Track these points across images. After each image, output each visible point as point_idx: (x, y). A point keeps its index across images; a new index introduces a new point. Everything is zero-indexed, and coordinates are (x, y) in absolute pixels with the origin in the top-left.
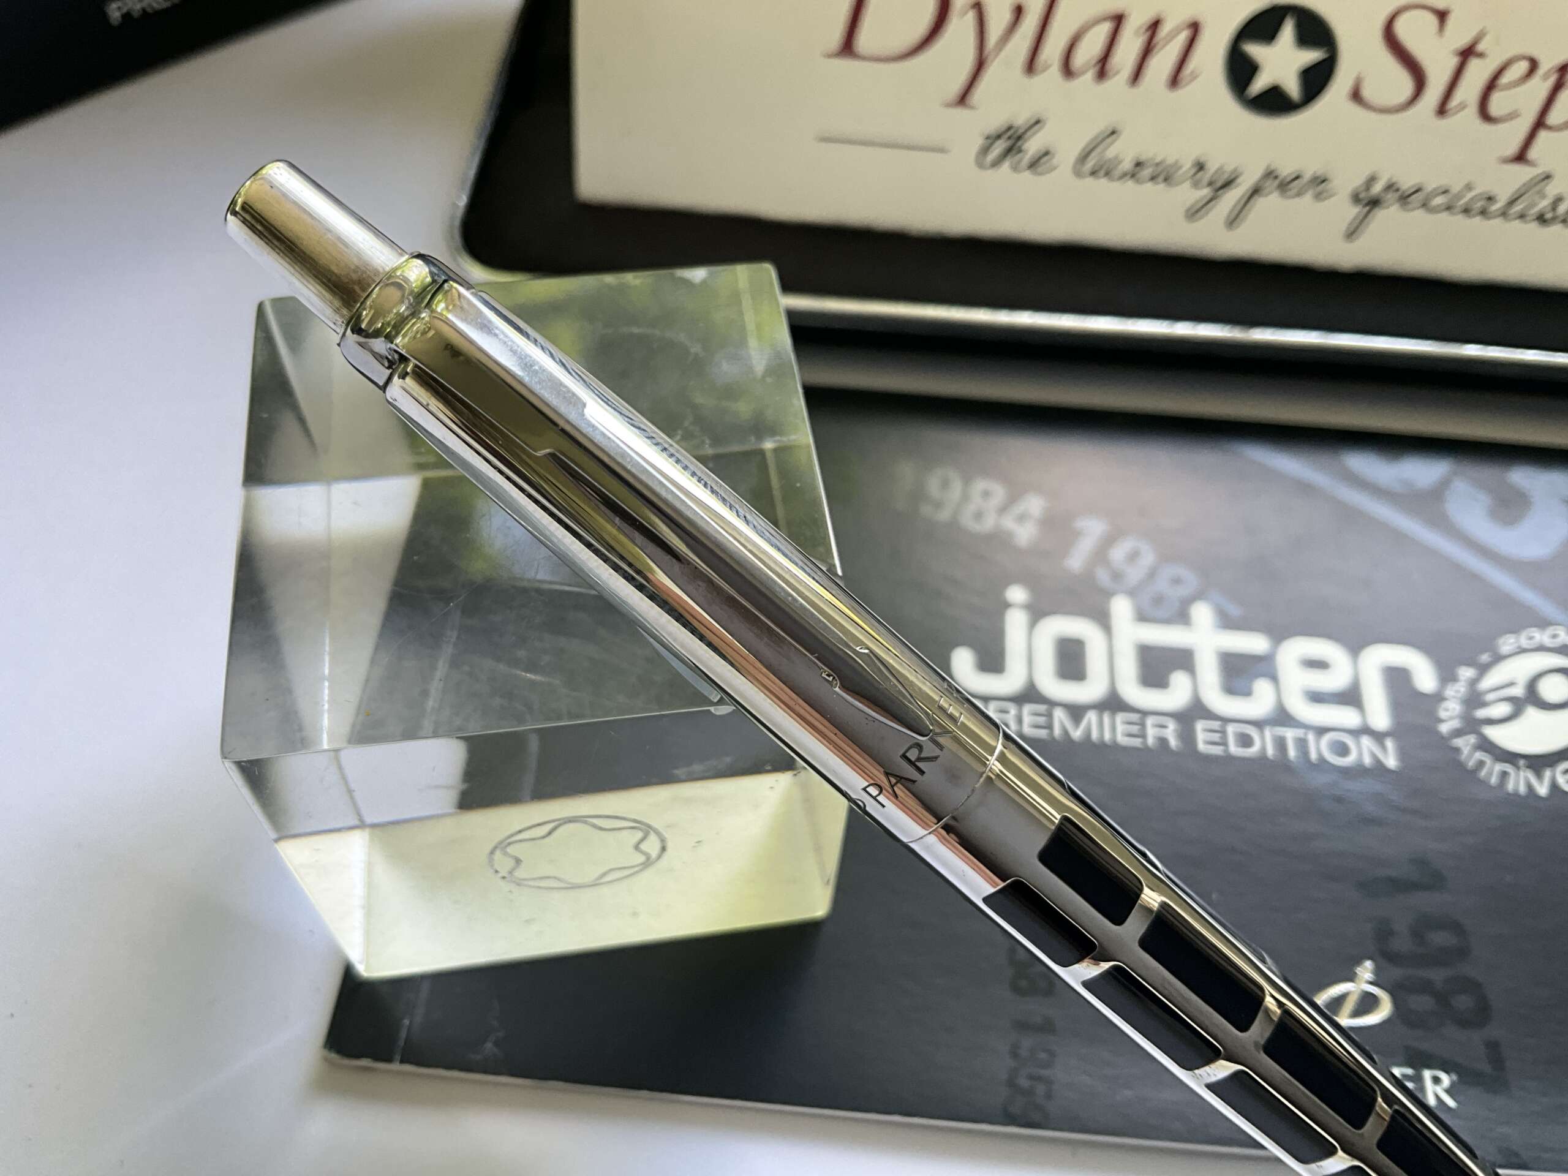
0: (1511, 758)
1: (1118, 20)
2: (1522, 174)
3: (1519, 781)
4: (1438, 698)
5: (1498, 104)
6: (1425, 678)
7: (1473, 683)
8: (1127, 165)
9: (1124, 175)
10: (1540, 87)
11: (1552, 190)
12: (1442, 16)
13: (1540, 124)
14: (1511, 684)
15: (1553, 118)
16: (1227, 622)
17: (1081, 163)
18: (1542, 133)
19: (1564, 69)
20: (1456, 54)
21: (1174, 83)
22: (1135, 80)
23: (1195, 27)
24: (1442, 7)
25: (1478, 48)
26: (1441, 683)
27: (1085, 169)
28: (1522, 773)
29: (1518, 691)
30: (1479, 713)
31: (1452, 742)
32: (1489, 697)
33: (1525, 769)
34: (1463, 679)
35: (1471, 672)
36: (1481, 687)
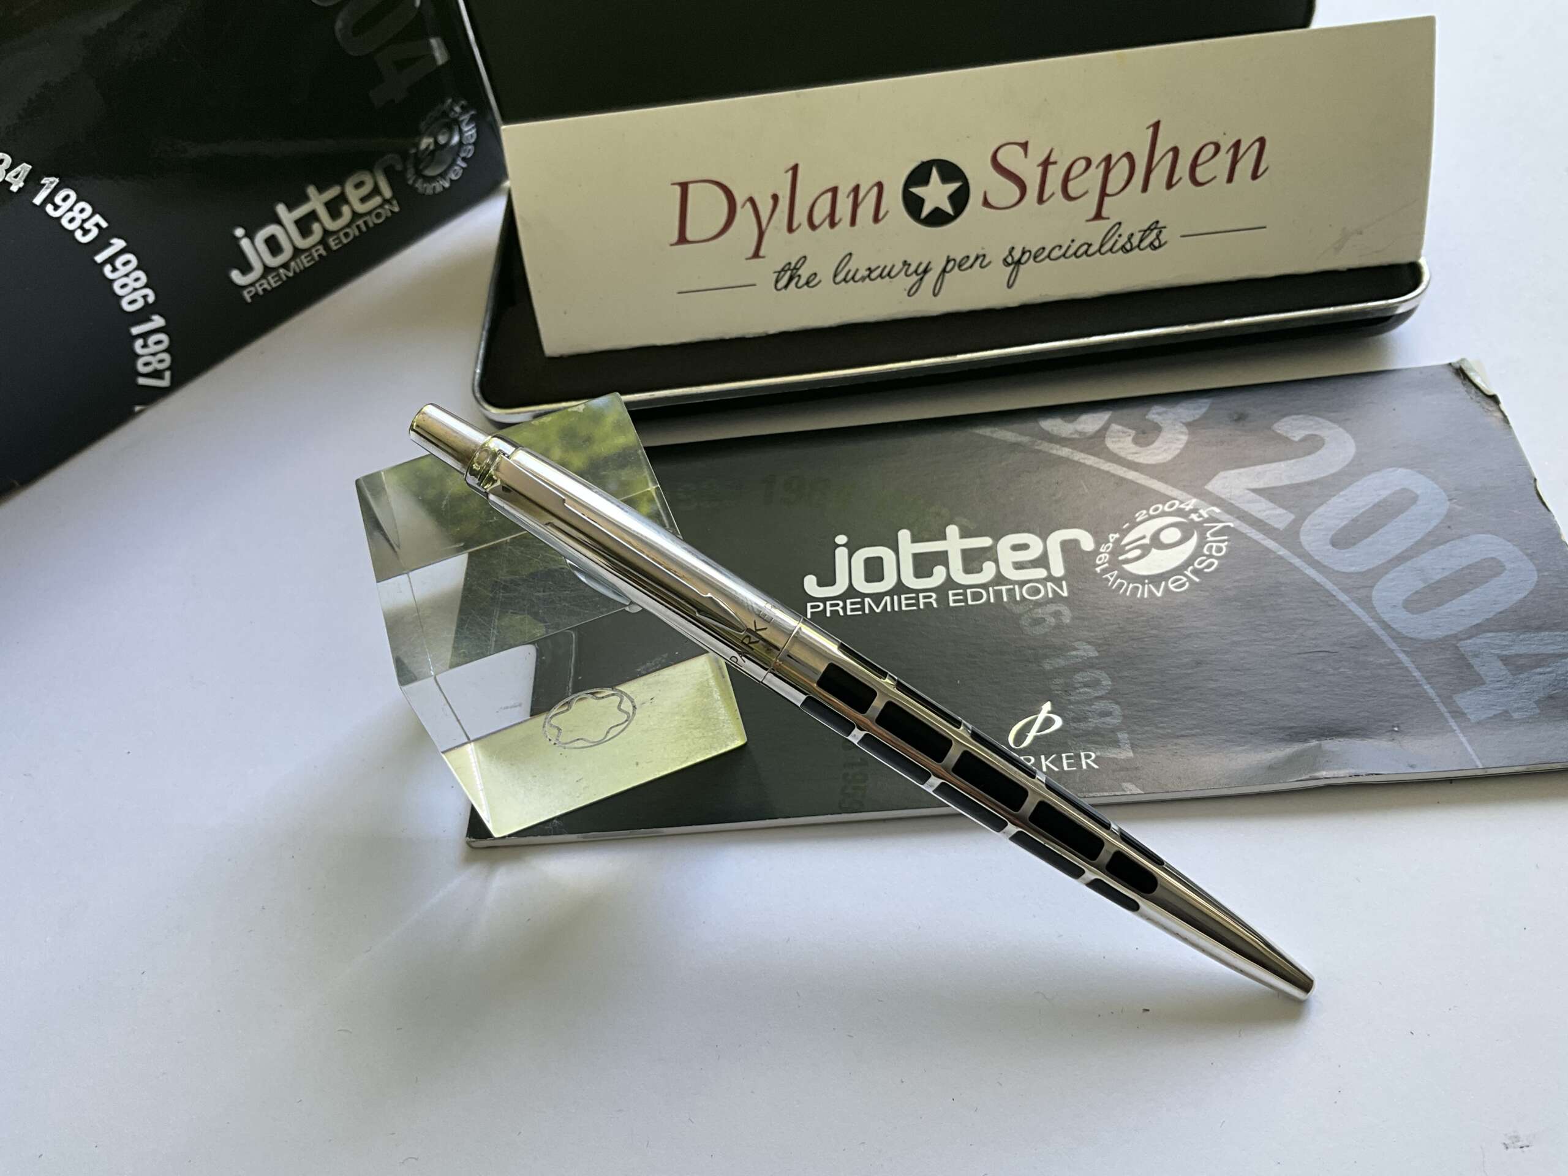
0: (1140, 579)
1: (834, 191)
2: (1103, 226)
3: (1144, 591)
4: (1096, 552)
5: (1073, 188)
6: (1087, 542)
7: (1117, 541)
8: (863, 272)
9: (863, 278)
10: (1096, 174)
11: (1125, 231)
12: (1025, 146)
13: (1103, 194)
14: (1144, 537)
15: (1109, 191)
16: (965, 534)
17: (835, 276)
18: (1107, 199)
19: (1108, 158)
20: (1039, 165)
21: (876, 219)
22: (853, 222)
23: (880, 185)
24: (1023, 141)
25: (1052, 159)
26: (1098, 544)
27: (838, 279)
28: (1146, 586)
29: (1147, 541)
30: (1121, 558)
31: (1104, 577)
32: (1127, 548)
33: (1148, 584)
34: (1111, 540)
35: (1117, 536)
36: (1123, 543)
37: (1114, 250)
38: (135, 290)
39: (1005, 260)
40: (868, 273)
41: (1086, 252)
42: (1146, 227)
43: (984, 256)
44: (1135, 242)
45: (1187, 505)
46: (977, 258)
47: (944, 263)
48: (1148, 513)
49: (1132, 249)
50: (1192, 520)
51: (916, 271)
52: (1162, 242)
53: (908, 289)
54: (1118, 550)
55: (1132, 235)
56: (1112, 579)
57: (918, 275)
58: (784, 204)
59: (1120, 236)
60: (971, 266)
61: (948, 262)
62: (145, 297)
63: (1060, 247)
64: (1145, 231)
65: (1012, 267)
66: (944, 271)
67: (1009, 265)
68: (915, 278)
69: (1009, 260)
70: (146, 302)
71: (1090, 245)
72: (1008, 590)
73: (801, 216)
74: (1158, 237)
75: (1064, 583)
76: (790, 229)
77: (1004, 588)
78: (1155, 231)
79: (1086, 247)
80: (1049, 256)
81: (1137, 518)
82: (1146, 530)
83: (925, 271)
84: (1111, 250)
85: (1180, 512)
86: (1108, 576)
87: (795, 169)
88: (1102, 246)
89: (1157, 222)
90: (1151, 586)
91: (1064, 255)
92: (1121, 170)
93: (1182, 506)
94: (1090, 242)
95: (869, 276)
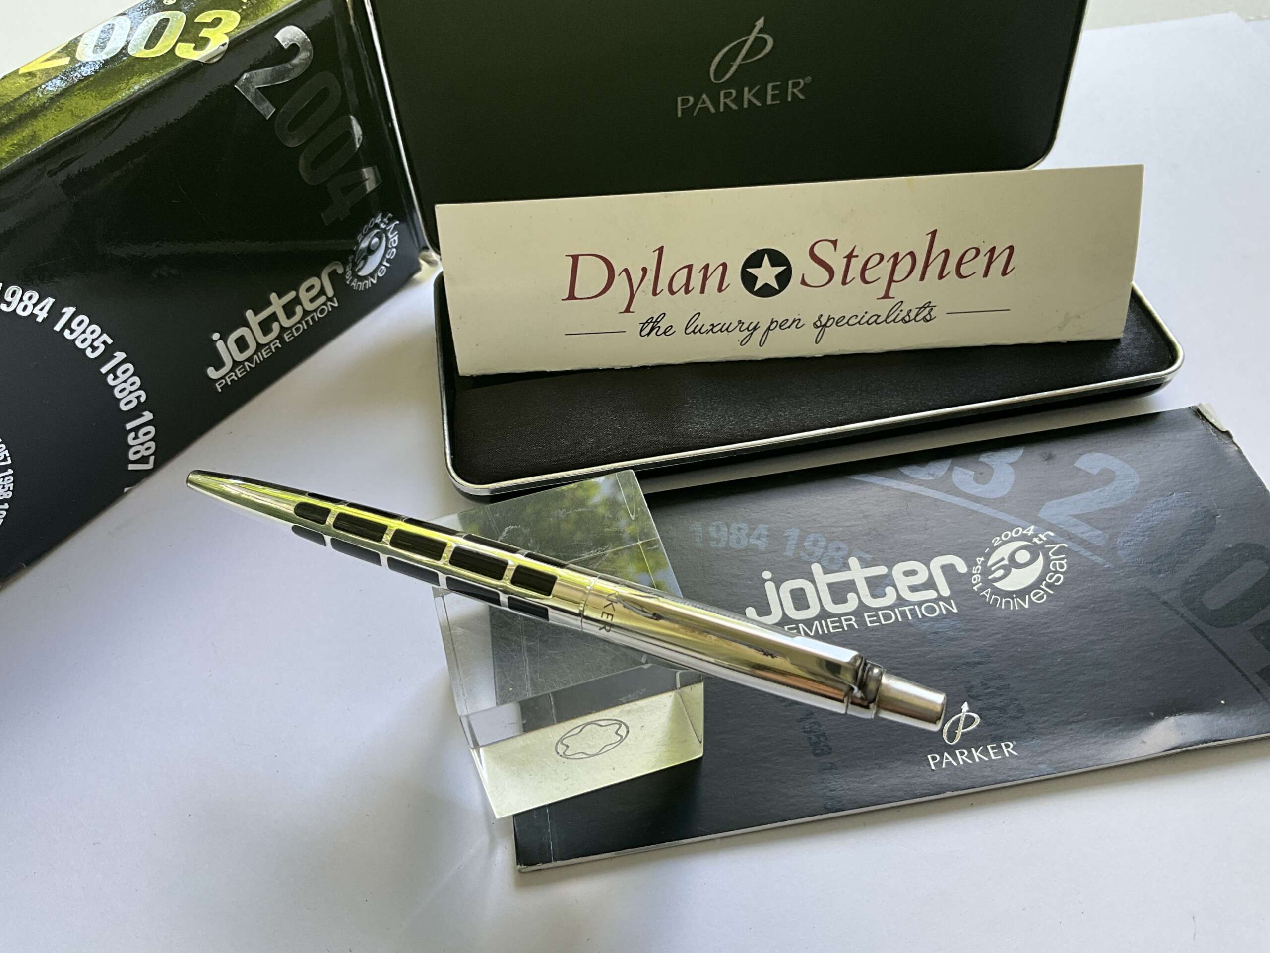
0: (1009, 594)
1: (689, 267)
2: (890, 303)
3: (1015, 603)
4: (970, 574)
5: (869, 276)
6: (961, 566)
7: (984, 564)
9: (707, 331)
10: (887, 266)
11: (906, 308)
12: (834, 243)
13: (891, 281)
14: (1001, 560)
15: (896, 278)
17: (686, 328)
18: (893, 284)
19: (896, 255)
20: (845, 257)
21: (720, 290)
22: (702, 291)
23: (724, 265)
24: (834, 239)
25: (854, 254)
26: (970, 567)
27: (688, 331)
28: (1015, 599)
29: (1006, 562)
30: (990, 577)
31: (981, 594)
32: (993, 569)
33: (1016, 598)
34: (979, 563)
35: (982, 559)
36: (989, 565)
37: (896, 320)
38: (131, 392)
39: (815, 323)
40: (711, 327)
41: (875, 321)
42: (921, 306)
43: (800, 319)
44: (912, 315)
45: (1029, 531)
46: (794, 321)
47: (769, 324)
48: (1001, 539)
49: (909, 321)
50: (1035, 543)
51: (747, 328)
52: (932, 317)
53: (740, 341)
54: (986, 571)
55: (911, 310)
56: (988, 596)
57: (749, 331)
58: (651, 275)
59: (901, 311)
60: (789, 327)
61: (772, 323)
62: (138, 397)
63: (857, 316)
64: (921, 308)
65: (820, 328)
66: (769, 329)
67: (818, 327)
68: (746, 333)
69: (818, 323)
70: (139, 401)
71: (879, 316)
72: (910, 610)
73: (663, 284)
74: (929, 313)
75: (952, 601)
76: (655, 294)
77: (907, 608)
78: (928, 309)
79: (876, 317)
80: (847, 323)
81: (994, 543)
82: (1003, 552)
83: (755, 328)
84: (894, 320)
85: (1024, 537)
86: (984, 593)
87: (661, 250)
88: (887, 317)
89: (930, 302)
90: (1018, 599)
91: (859, 322)
92: (905, 265)
93: (1025, 532)
94: (879, 314)
95: (712, 329)
